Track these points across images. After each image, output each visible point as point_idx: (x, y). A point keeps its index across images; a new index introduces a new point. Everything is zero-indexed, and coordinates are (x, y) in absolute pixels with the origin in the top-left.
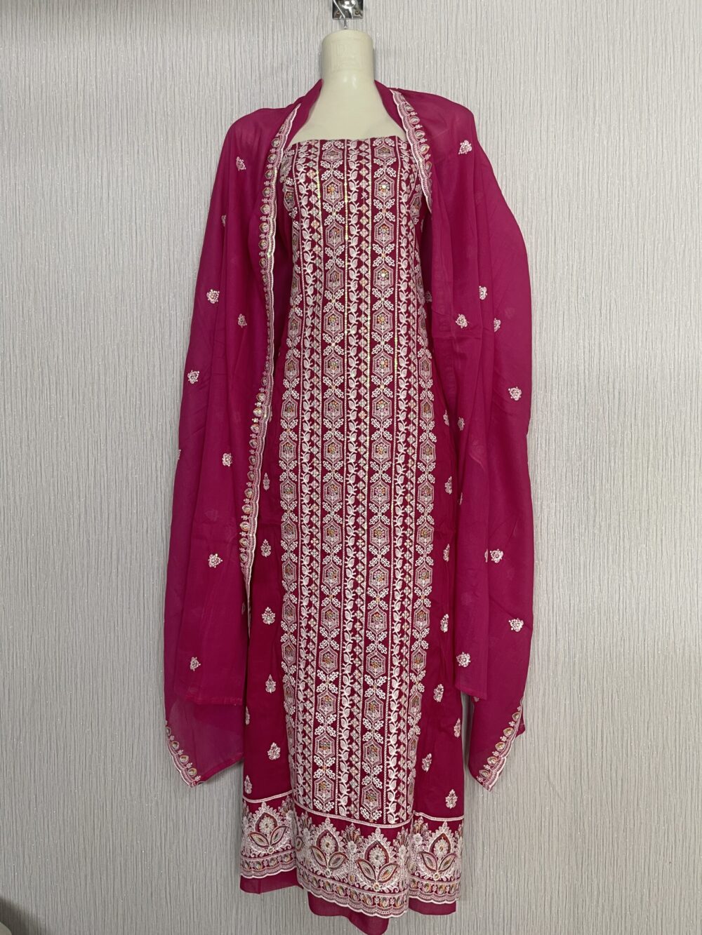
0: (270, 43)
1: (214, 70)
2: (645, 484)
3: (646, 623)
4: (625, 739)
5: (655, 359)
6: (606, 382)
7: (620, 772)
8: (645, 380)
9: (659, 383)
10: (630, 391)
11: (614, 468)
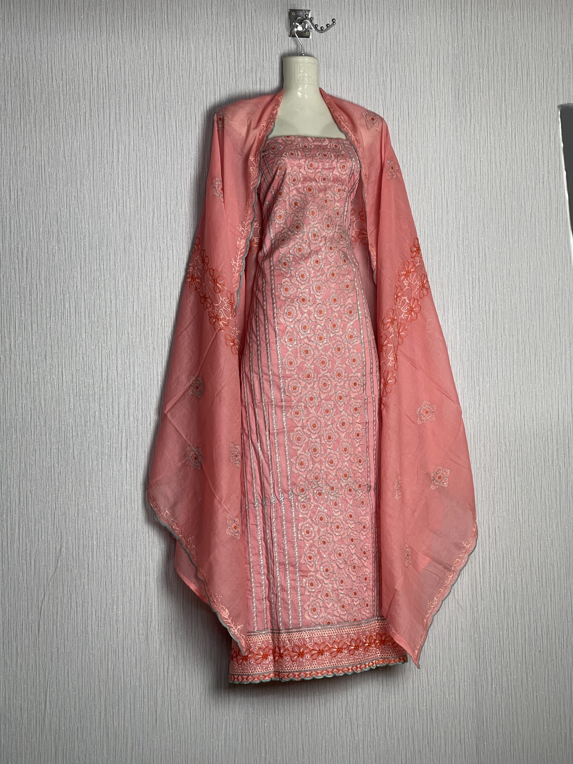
0: (243, 52)
1: (201, 69)
2: (512, 377)
3: (516, 476)
4: (505, 561)
5: (515, 289)
6: (484, 304)
7: (502, 586)
8: (509, 303)
9: (518, 305)
10: (500, 310)
11: (492, 366)
